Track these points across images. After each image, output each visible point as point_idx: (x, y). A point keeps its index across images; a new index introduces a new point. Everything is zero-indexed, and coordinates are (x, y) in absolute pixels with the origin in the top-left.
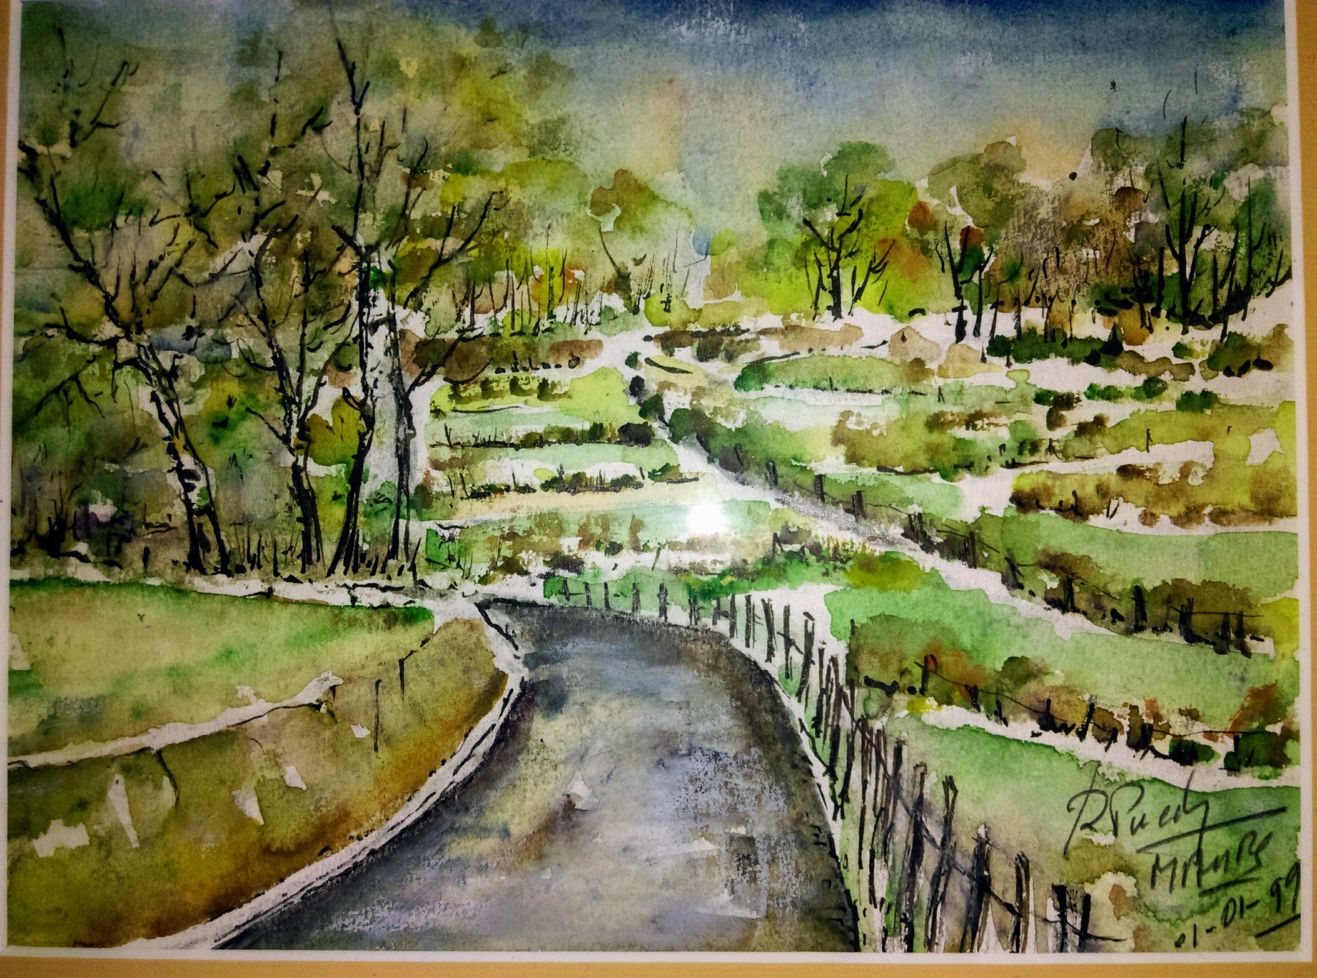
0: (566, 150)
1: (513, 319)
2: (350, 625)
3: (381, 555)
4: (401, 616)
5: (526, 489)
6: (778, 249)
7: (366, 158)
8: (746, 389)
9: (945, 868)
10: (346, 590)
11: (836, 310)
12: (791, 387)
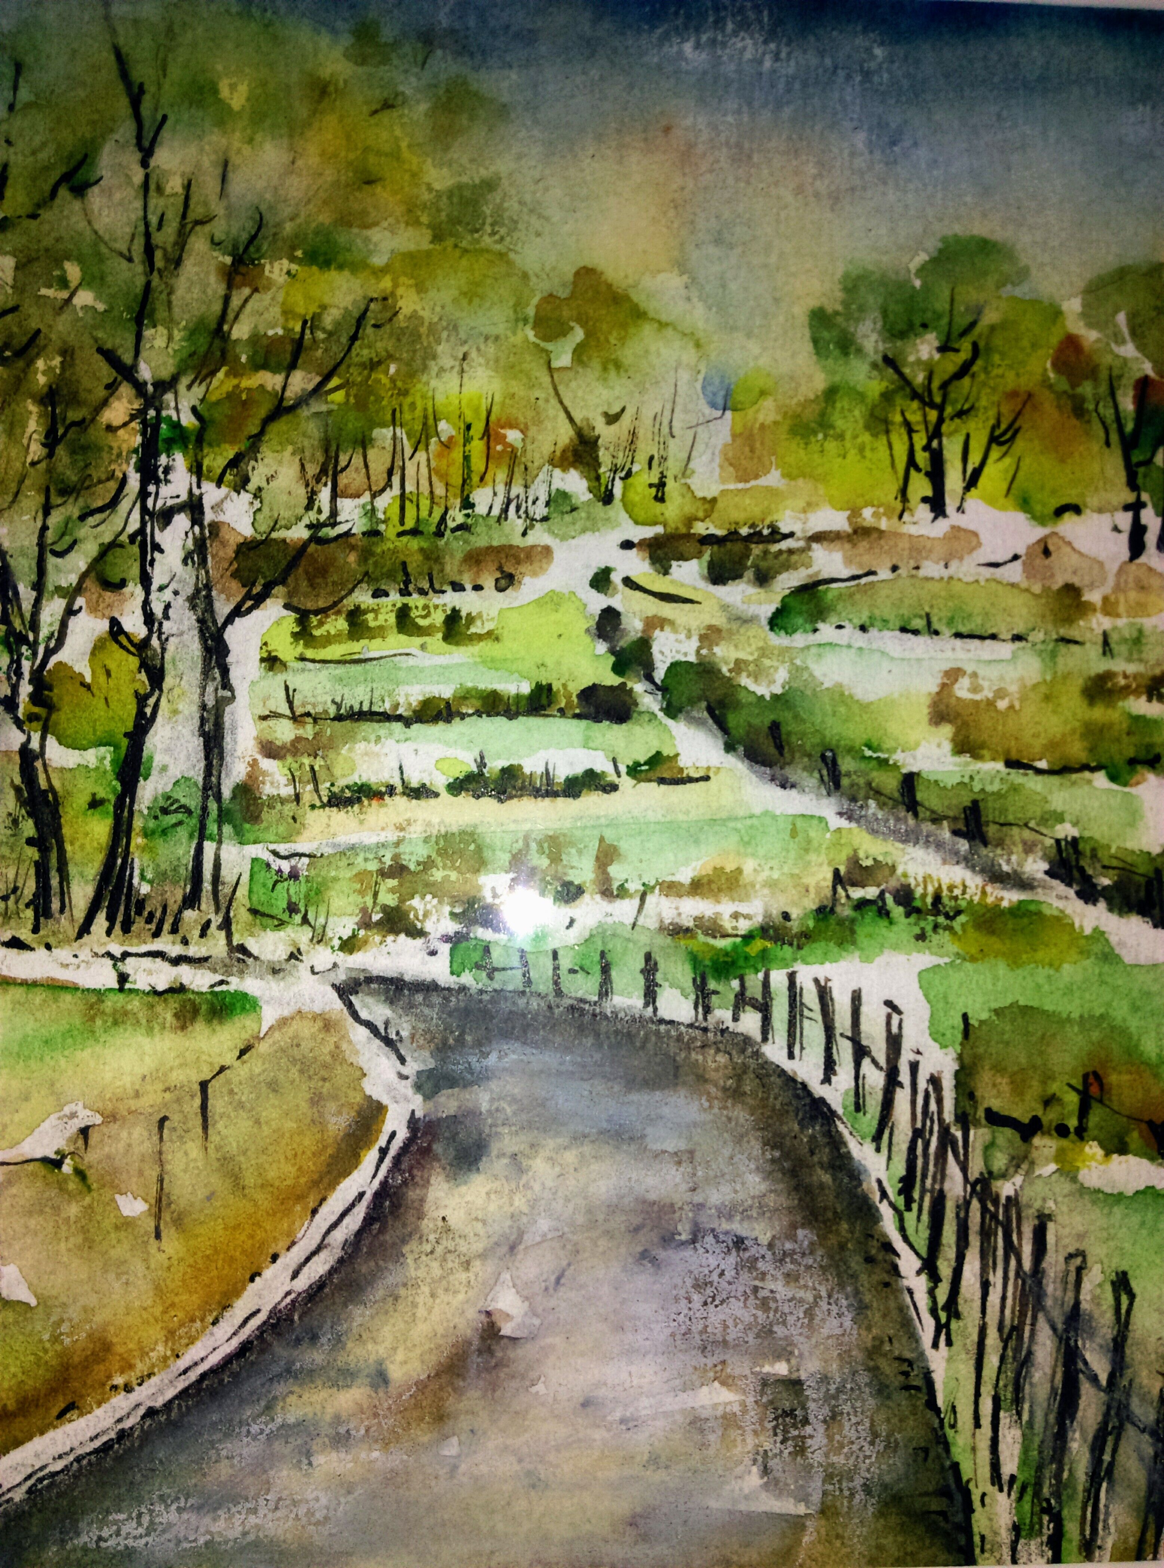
0: (493, 233)
1: (402, 508)
2: (116, 1023)
3: (171, 902)
4: (204, 1007)
5: (420, 792)
6: (843, 403)
7: (158, 238)
8: (790, 631)
9: (1113, 1423)
10: (109, 962)
11: (937, 505)
12: (863, 628)
